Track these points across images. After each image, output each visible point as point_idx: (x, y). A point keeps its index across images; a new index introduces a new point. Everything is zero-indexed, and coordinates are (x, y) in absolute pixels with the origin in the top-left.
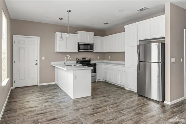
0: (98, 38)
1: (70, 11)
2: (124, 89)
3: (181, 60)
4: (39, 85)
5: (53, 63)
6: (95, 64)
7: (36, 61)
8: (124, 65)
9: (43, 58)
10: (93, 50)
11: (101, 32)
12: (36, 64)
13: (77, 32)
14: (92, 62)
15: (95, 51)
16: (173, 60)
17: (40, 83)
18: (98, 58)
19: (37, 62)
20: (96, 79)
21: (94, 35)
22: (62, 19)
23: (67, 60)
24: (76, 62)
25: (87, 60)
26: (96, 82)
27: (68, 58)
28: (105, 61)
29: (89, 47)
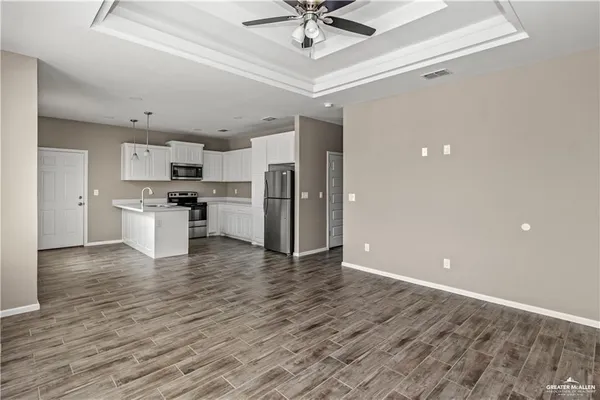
0: (213, 155)
1: (149, 114)
2: (250, 244)
3: (321, 196)
4: (87, 244)
5: (116, 203)
6: (205, 205)
7: (81, 197)
8: (251, 203)
9: (96, 192)
10: (201, 176)
11: (219, 144)
12: (81, 204)
13: (169, 142)
14: (200, 200)
15: (205, 179)
16: (305, 195)
17: (89, 241)
18: (214, 192)
19: (81, 201)
20: (205, 231)
21: (204, 149)
22: (135, 121)
23: (147, 196)
24: (166, 200)
25: (189, 195)
26: (205, 237)
27: (151, 192)
28: (228, 199)
29: (193, 172)
